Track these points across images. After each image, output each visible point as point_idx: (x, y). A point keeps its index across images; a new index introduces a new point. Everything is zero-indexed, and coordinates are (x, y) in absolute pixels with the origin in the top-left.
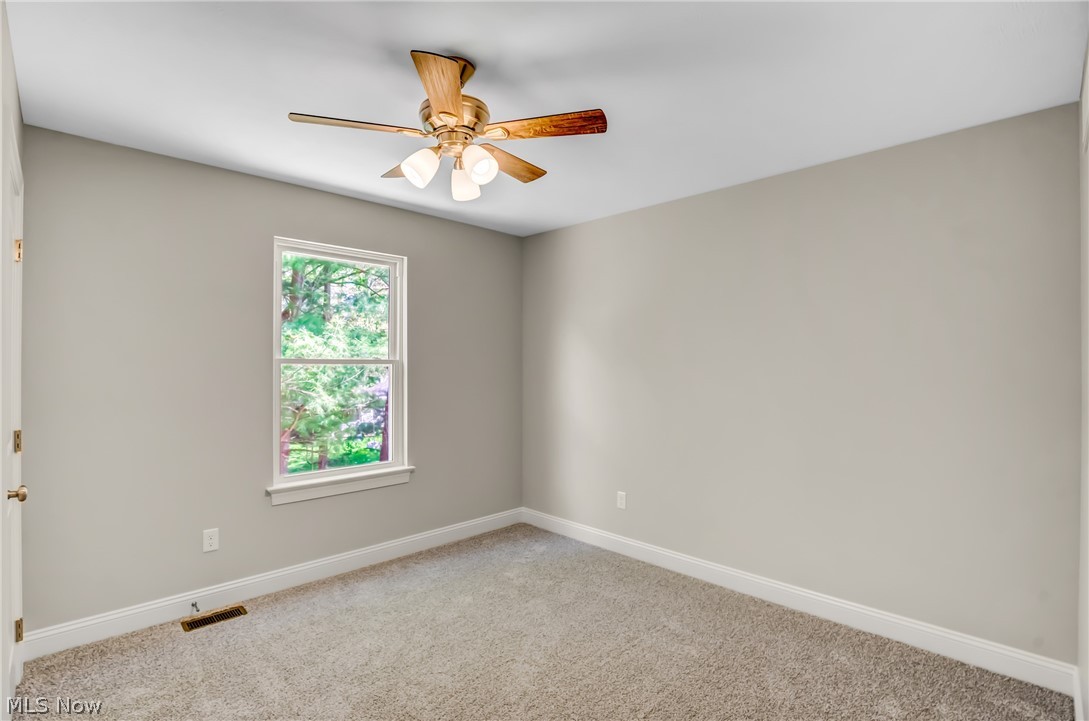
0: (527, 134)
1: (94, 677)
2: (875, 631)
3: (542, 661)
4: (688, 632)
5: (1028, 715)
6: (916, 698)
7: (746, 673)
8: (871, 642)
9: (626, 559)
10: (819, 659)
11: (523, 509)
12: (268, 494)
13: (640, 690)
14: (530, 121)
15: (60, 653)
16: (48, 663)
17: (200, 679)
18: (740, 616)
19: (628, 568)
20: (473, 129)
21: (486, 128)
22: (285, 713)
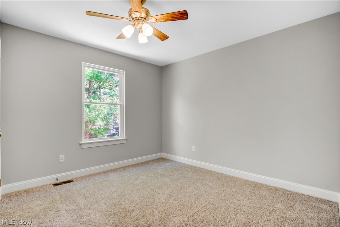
0: (163, 20)
1: (24, 198)
2: (275, 186)
3: (168, 194)
4: (215, 186)
5: (324, 207)
6: (288, 203)
7: (234, 197)
8: (274, 189)
9: (195, 167)
10: (257, 193)
11: (162, 153)
12: (80, 144)
13: (199, 202)
14: (164, 15)
15: (14, 192)
16: (10, 195)
17: (58, 199)
18: (231, 182)
19: (196, 169)
20: (145, 19)
21: (149, 18)
22: (85, 208)
